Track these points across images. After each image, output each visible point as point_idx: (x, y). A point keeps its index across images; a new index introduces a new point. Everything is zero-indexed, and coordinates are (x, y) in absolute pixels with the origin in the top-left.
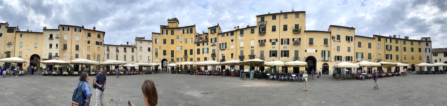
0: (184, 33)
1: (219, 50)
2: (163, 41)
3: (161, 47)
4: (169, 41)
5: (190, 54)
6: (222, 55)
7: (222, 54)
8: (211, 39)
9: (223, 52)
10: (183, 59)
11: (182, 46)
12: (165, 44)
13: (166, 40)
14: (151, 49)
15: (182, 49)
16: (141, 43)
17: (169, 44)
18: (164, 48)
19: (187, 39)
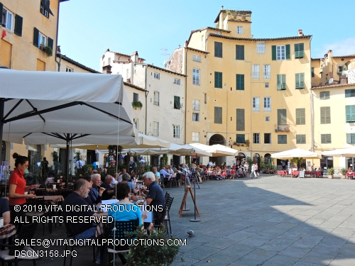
0: (274, 58)
2: (213, 78)
3: (208, 98)
4: (229, 81)
5: (297, 124)
11: (269, 99)
12: (221, 87)
13: (221, 74)
14: (182, 101)
15: (269, 106)
16: (157, 79)
17: (231, 90)
18: (215, 100)
19: (284, 76)
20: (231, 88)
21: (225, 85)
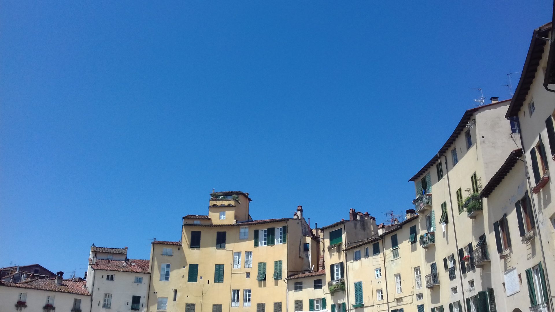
0: (256, 245)
2: (186, 271)
3: (178, 294)
4: (206, 272)
8: (332, 266)
11: (250, 291)
12: (195, 280)
13: (197, 266)
14: (143, 301)
15: (249, 300)
16: (110, 282)
17: (208, 283)
18: (188, 296)
19: (265, 264)
20: (208, 281)
21: (201, 277)
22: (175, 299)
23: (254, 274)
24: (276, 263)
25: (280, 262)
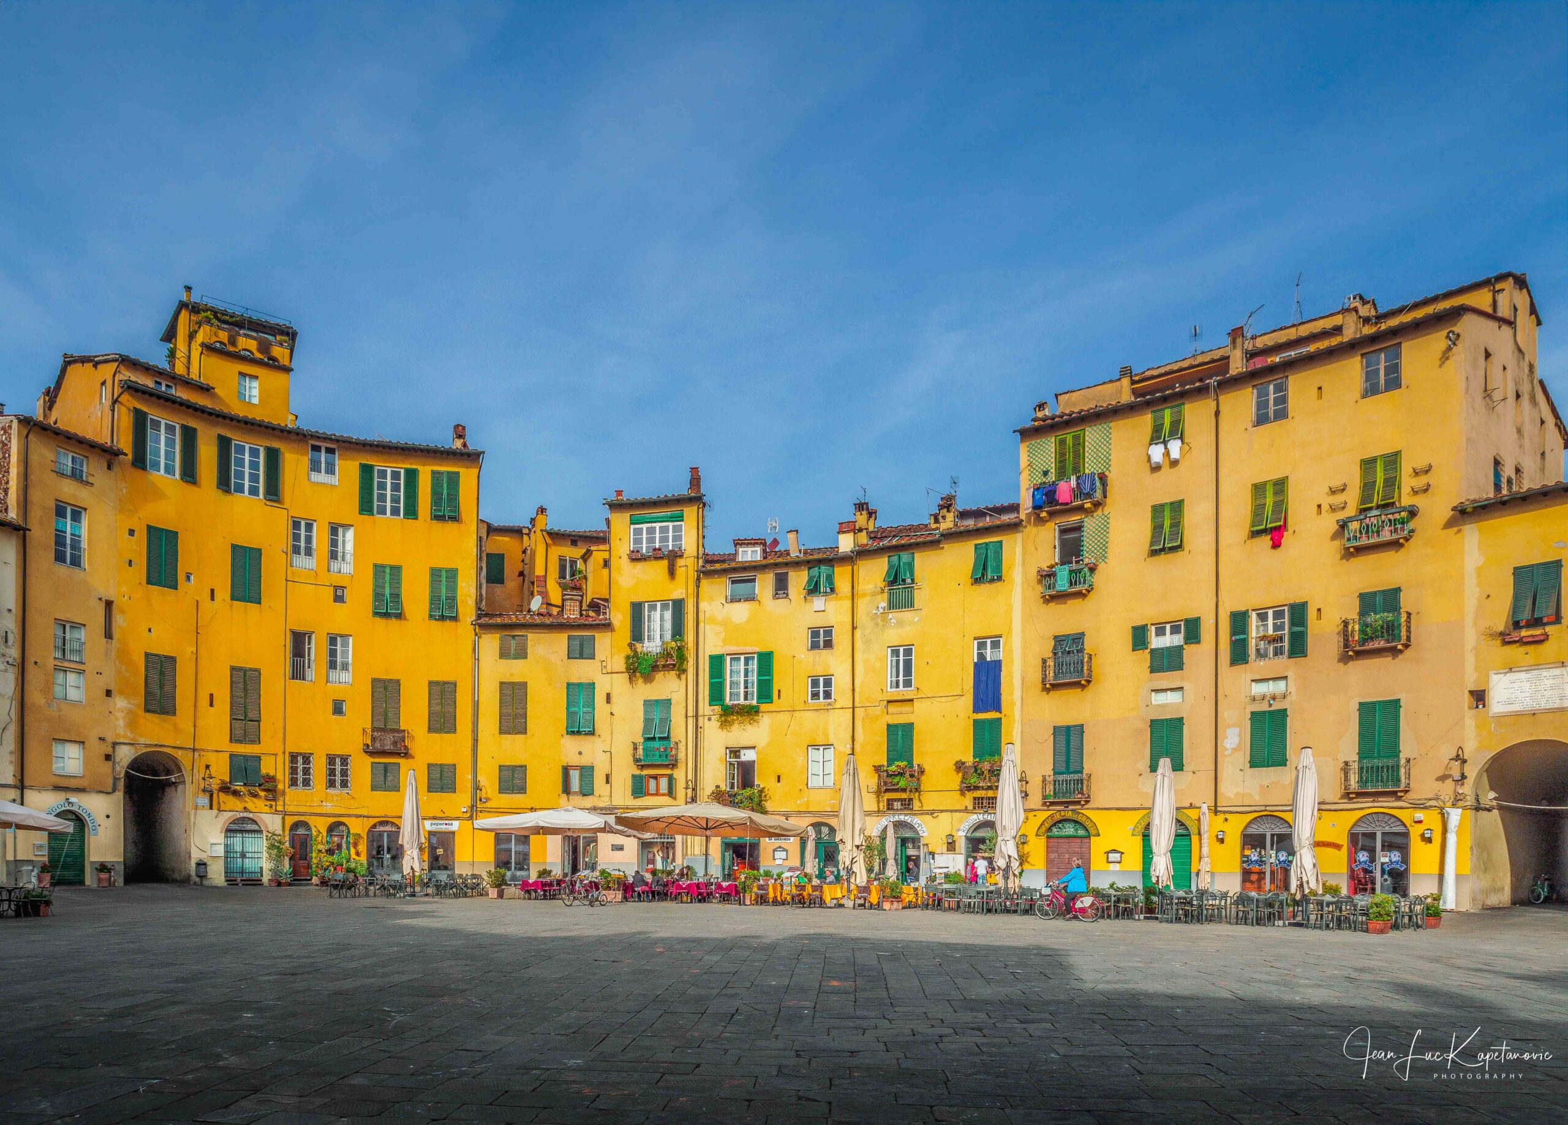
0: (366, 507)
1: (705, 708)
3: (120, 619)
4: (206, 563)
5: (431, 730)
6: (735, 752)
7: (734, 744)
8: (637, 609)
9: (741, 734)
10: (362, 769)
12: (171, 583)
13: (172, 535)
15: (343, 667)
17: (212, 598)
18: (150, 630)
19: (396, 570)
20: (212, 591)
21: (188, 578)
22: (109, 635)
23: (362, 595)
24: (435, 574)
25: (452, 574)
